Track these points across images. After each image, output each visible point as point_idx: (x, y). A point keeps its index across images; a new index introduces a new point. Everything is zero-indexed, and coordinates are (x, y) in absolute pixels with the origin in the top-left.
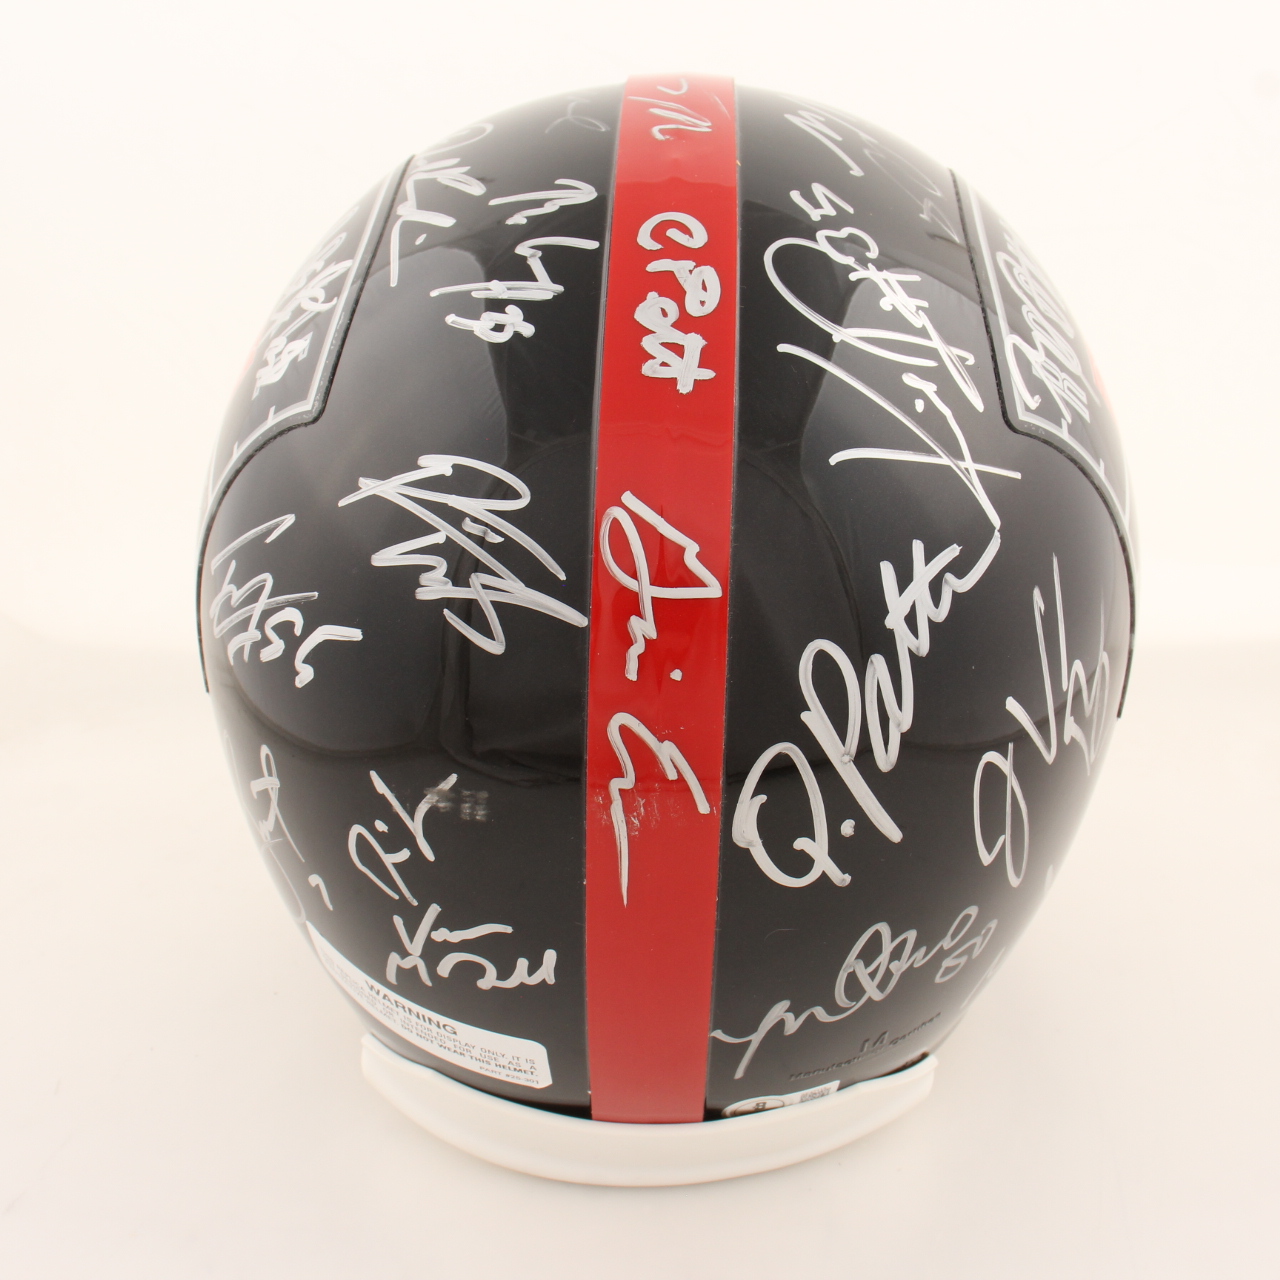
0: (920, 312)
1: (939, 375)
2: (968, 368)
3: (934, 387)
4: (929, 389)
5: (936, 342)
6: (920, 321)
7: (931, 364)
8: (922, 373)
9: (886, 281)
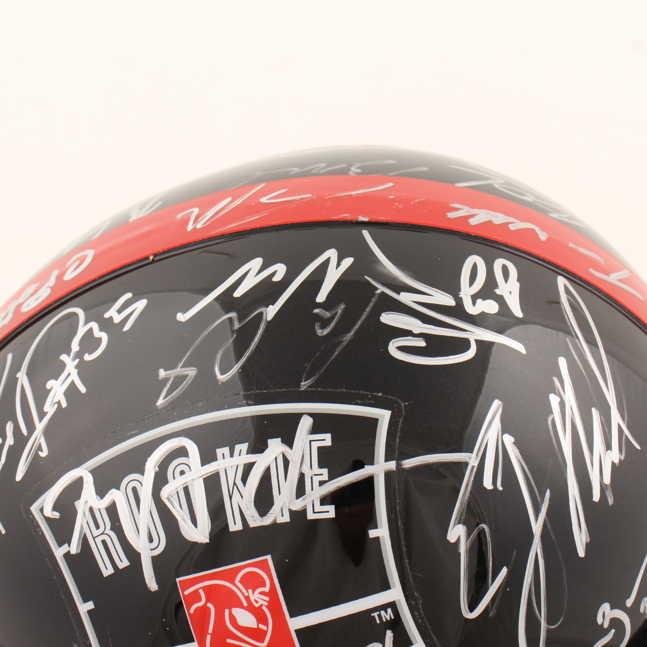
0: (56, 406)
1: (21, 441)
2: (36, 455)
3: (12, 443)
4: (10, 441)
5: (40, 426)
6: (50, 409)
7: (25, 431)
8: (17, 430)
9: (69, 374)
